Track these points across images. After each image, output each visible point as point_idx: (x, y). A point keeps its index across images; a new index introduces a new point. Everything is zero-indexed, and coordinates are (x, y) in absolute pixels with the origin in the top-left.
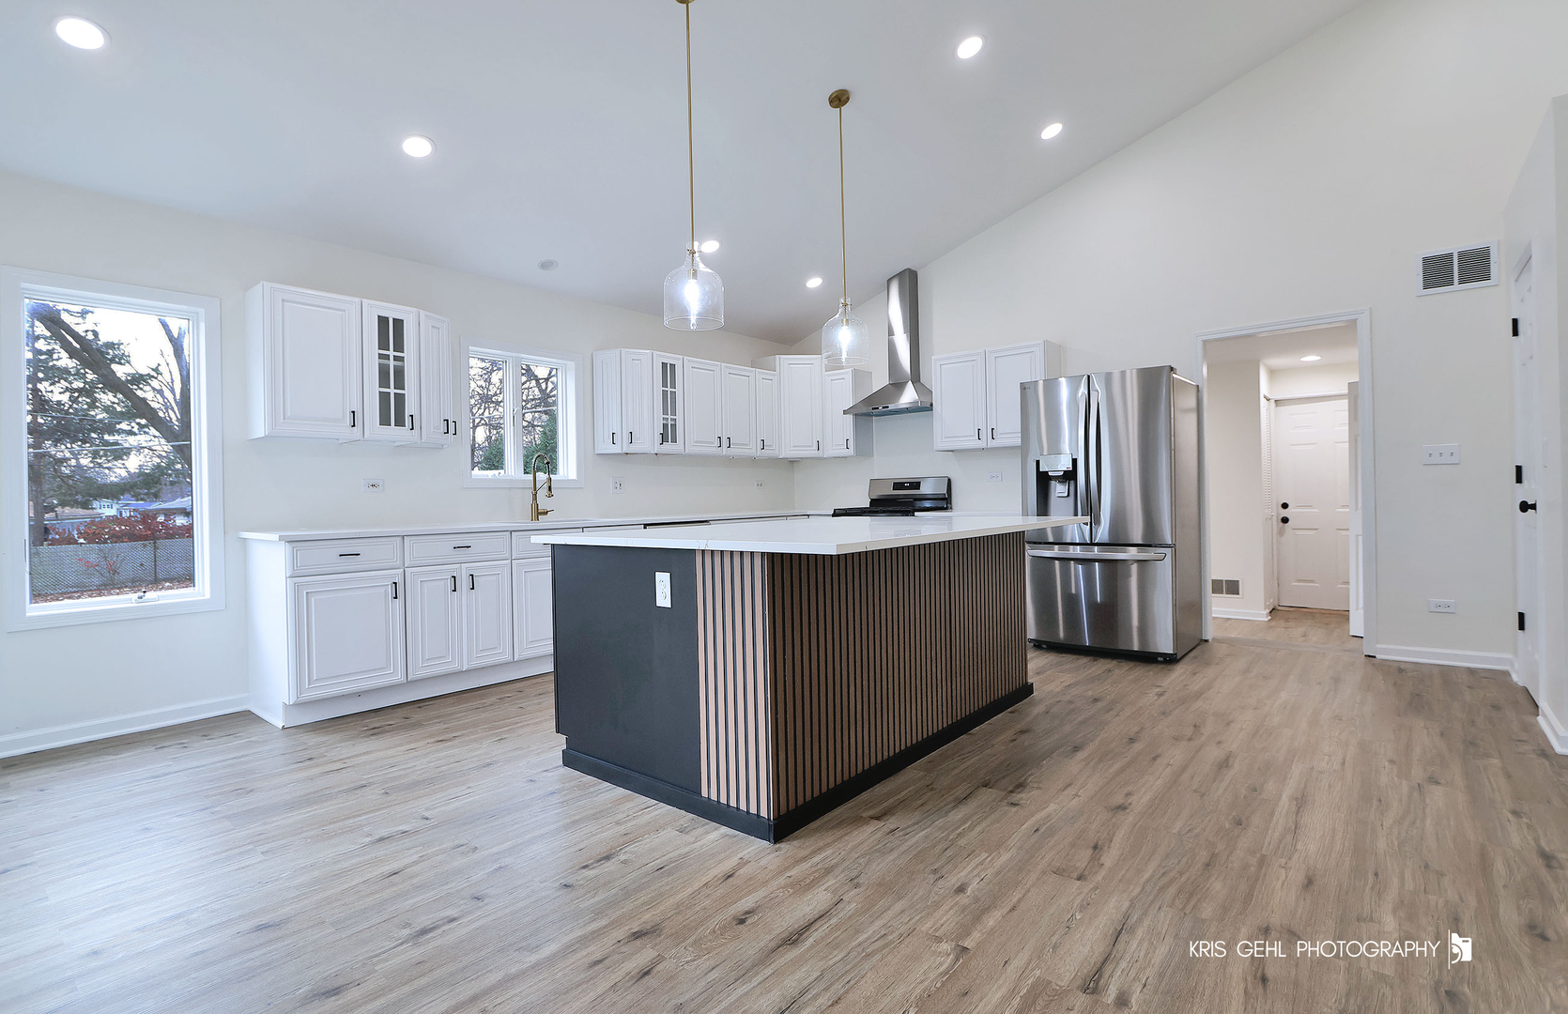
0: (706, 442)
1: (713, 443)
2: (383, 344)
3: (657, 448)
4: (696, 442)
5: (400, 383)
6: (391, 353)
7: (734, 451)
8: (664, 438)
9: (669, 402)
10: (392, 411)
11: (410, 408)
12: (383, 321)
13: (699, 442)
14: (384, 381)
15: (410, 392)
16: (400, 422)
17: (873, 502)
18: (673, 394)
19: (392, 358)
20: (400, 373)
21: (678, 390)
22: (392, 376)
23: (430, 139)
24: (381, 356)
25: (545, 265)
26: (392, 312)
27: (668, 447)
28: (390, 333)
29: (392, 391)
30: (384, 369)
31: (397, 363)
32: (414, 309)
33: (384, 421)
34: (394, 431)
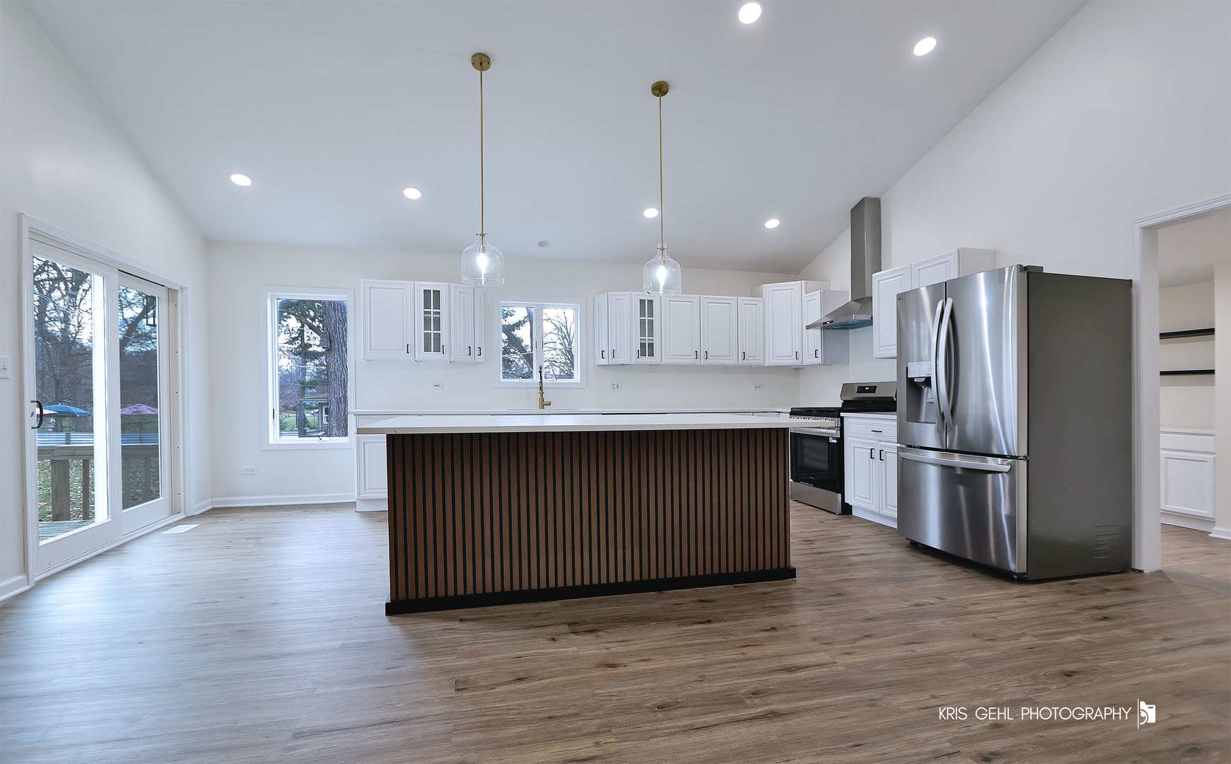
0: (682, 356)
1: (690, 356)
2: (427, 305)
3: (634, 361)
4: (672, 355)
5: (438, 327)
6: (432, 310)
7: (711, 361)
8: (642, 352)
9: (647, 327)
10: (433, 343)
11: (443, 341)
12: (427, 292)
13: (675, 356)
14: (427, 327)
15: (443, 332)
16: (437, 349)
17: (845, 403)
18: (651, 322)
19: (432, 313)
20: (437, 321)
21: (656, 318)
22: (432, 322)
23: (419, 190)
24: (425, 312)
25: (541, 244)
26: (432, 286)
27: (647, 360)
28: (431, 299)
29: (432, 332)
30: (427, 320)
31: (436, 315)
32: (446, 284)
33: (427, 349)
34: (432, 355)
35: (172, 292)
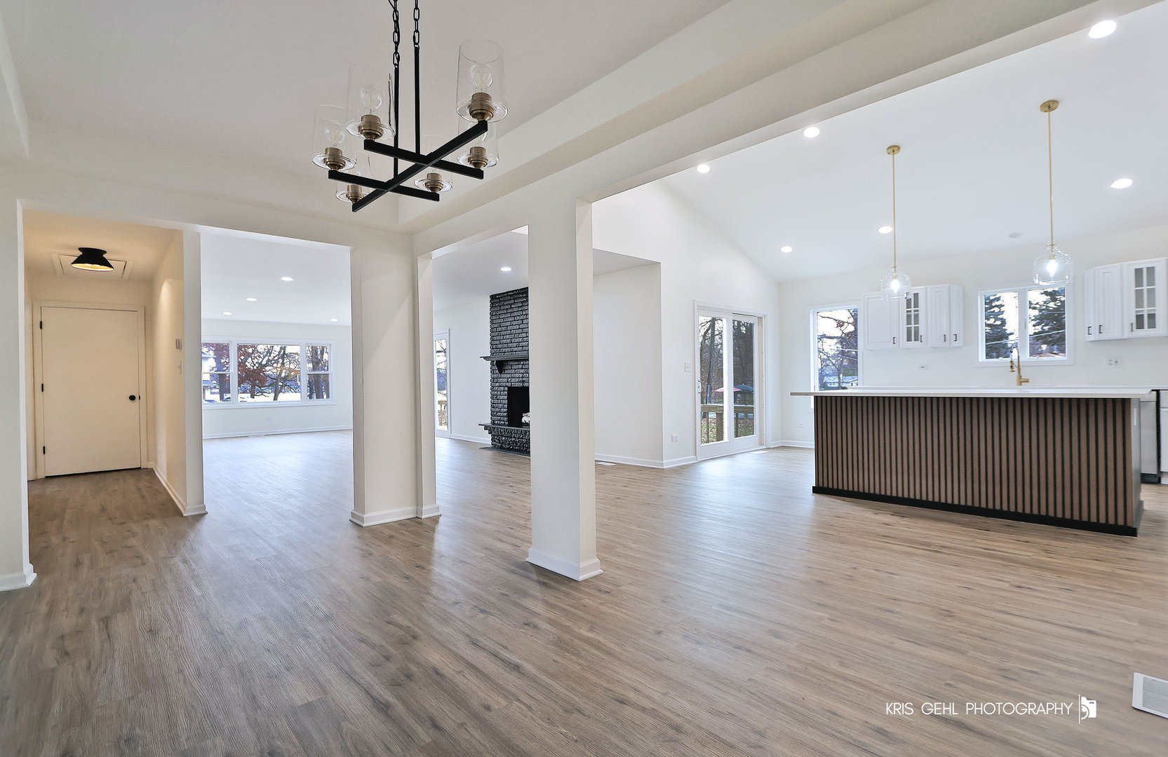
2: (909, 306)
3: (1128, 335)
5: (916, 322)
6: (913, 309)
9: (1145, 297)
10: (913, 335)
11: (921, 332)
12: (909, 297)
14: (909, 322)
15: (922, 325)
16: (916, 339)
19: (913, 311)
20: (917, 316)
22: (912, 318)
23: (890, 227)
24: (907, 312)
25: (1013, 236)
26: (913, 291)
28: (912, 300)
29: (913, 326)
30: (909, 317)
31: (916, 313)
32: (923, 287)
33: (909, 339)
34: (913, 343)
35: (760, 318)
